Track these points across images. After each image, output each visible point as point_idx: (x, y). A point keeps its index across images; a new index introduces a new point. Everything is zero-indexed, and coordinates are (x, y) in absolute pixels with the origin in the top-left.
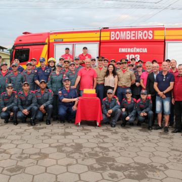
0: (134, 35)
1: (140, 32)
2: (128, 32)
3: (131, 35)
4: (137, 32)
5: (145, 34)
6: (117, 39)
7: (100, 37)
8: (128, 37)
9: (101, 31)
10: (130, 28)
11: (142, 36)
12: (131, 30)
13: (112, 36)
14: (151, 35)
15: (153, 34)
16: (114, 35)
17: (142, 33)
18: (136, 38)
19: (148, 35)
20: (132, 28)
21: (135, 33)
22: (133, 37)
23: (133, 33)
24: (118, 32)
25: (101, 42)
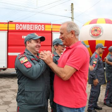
0: (32, 27)
1: (36, 25)
2: (28, 25)
3: (30, 27)
4: (34, 25)
5: (40, 27)
6: (21, 29)
7: (8, 27)
8: (28, 28)
9: (8, 23)
10: (29, 22)
11: (38, 28)
12: (30, 24)
13: (17, 27)
14: (43, 28)
15: (44, 27)
16: (18, 27)
17: (37, 26)
18: (34, 29)
19: (42, 28)
20: (31, 22)
21: (33, 26)
22: (32, 28)
23: (32, 26)
24: (21, 25)
25: (8, 31)
